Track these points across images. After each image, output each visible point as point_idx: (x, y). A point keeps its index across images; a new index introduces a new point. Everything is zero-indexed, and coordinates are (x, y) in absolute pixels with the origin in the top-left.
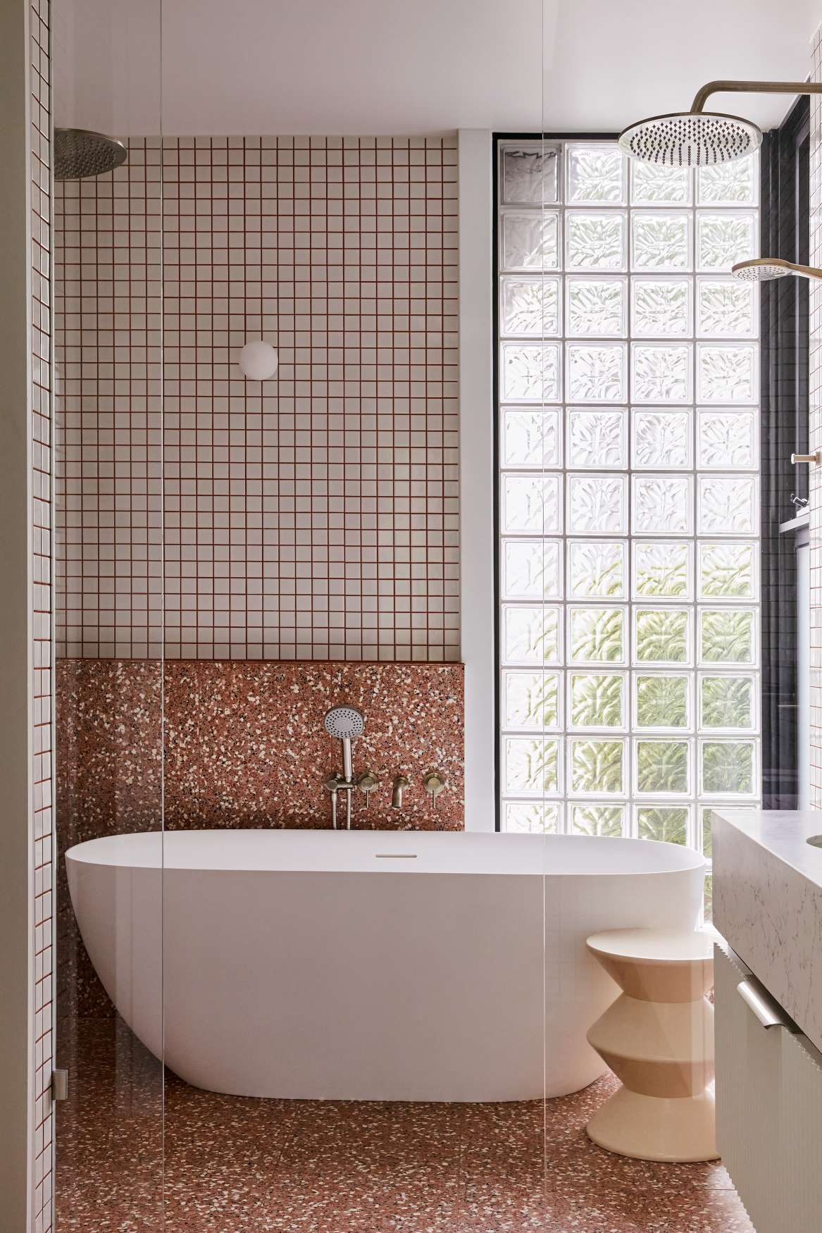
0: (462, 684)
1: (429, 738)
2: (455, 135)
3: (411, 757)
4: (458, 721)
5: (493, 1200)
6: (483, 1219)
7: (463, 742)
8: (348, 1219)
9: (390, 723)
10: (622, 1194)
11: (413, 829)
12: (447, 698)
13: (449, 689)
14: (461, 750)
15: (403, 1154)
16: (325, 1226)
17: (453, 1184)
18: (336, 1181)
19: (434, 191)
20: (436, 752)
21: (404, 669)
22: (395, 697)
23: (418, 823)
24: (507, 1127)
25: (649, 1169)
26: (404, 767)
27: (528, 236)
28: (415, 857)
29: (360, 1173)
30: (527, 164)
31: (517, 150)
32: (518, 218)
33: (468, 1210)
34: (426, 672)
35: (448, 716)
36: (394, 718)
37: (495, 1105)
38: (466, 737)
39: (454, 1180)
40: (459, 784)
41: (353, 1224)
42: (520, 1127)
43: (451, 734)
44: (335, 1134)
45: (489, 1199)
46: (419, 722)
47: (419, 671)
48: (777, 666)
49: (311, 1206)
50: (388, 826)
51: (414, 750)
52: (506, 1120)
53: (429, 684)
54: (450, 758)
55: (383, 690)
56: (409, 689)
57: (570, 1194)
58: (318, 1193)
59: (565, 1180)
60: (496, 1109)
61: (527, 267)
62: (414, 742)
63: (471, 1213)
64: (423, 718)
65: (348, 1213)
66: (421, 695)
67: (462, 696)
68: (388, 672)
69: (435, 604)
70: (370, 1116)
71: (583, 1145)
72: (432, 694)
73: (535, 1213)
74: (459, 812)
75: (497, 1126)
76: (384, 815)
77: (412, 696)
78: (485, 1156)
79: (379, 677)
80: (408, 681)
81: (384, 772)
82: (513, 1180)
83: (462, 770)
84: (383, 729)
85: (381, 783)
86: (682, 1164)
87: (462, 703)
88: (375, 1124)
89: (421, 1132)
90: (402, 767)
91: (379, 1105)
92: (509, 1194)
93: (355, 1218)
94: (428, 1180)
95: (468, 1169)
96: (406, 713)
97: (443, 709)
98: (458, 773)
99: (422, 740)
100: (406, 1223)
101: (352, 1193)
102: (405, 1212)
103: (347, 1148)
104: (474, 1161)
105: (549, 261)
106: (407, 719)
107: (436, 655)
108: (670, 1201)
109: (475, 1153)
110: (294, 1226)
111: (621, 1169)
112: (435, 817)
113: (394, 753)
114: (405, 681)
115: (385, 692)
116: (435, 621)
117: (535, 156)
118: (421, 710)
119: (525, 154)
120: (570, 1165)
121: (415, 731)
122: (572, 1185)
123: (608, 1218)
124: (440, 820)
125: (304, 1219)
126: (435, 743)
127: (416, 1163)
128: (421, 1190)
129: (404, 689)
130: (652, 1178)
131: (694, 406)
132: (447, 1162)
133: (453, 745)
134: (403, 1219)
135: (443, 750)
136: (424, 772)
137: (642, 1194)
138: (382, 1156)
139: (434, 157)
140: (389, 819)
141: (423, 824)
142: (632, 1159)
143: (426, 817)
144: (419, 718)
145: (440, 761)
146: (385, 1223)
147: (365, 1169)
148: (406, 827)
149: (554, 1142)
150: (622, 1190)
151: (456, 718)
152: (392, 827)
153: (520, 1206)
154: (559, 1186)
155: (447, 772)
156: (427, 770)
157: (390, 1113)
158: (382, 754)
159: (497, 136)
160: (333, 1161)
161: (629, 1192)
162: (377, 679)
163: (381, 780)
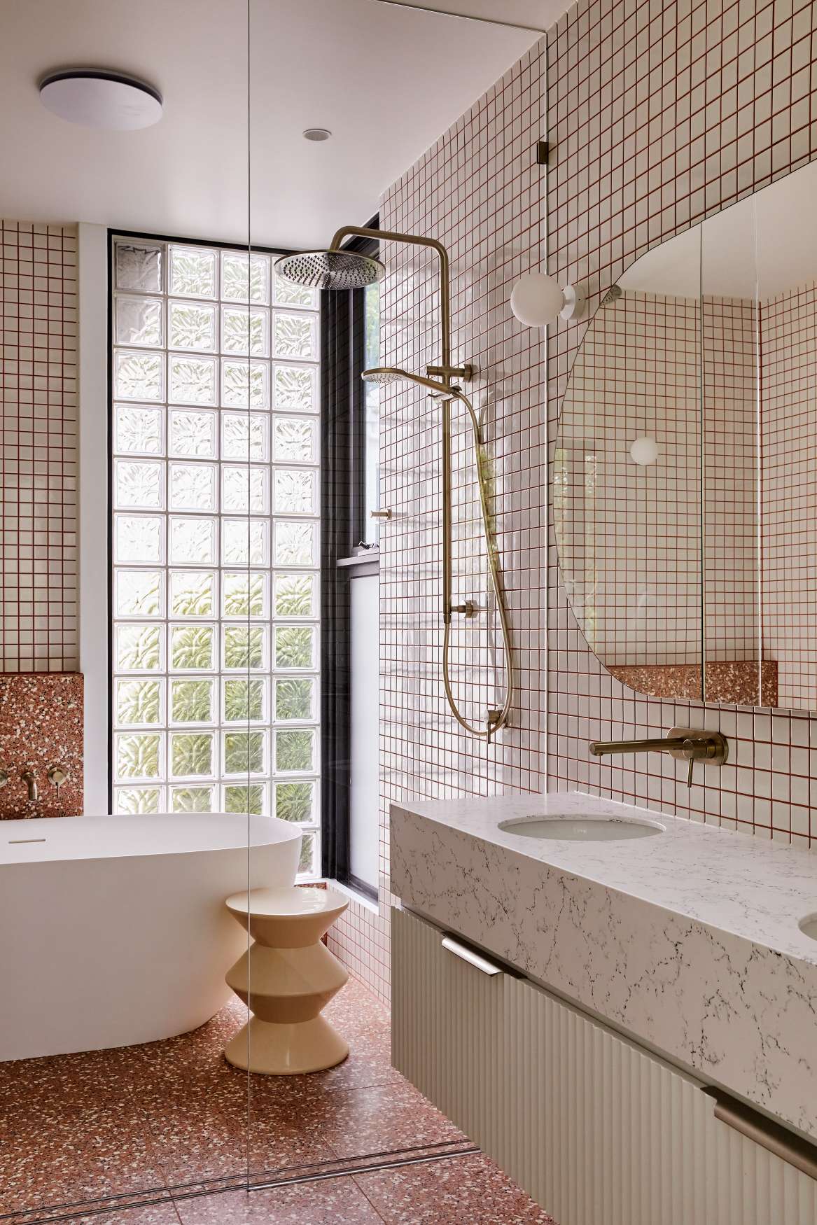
0: (81, 691)
1: (52, 738)
2: (76, 227)
3: (37, 755)
4: (79, 722)
5: (176, 1130)
6: (174, 1147)
7: (82, 740)
8: (59, 1168)
9: (18, 726)
10: (275, 1107)
11: (38, 817)
12: (69, 703)
13: (70, 695)
14: (81, 747)
15: (81, 1101)
16: (41, 1179)
17: (136, 1121)
18: (32, 1136)
19: (56, 271)
20: (59, 749)
21: (30, 679)
22: (22, 703)
23: (42, 811)
24: (160, 1064)
25: (287, 1082)
26: (31, 764)
27: (137, 318)
28: (44, 840)
29: (52, 1125)
30: (136, 257)
31: (129, 245)
32: (130, 301)
33: (159, 1142)
34: (50, 681)
35: (70, 719)
36: (21, 721)
37: (140, 1046)
38: (85, 736)
39: (135, 1118)
40: (79, 776)
41: (65, 1172)
42: (171, 1063)
43: (72, 734)
44: (12, 1093)
45: (172, 1130)
46: (44, 725)
47: (44, 681)
48: (334, 670)
49: (20, 1162)
50: (15, 815)
51: (40, 749)
52: (155, 1058)
53: (53, 692)
54: (71, 754)
55: (11, 698)
56: (35, 697)
57: (237, 1113)
58: (21, 1150)
59: (226, 1102)
60: (143, 1050)
61: (134, 341)
62: (40, 741)
63: (162, 1144)
64: (47, 721)
65: (56, 1163)
66: (45, 701)
67: (82, 701)
68: (16, 683)
69: (55, 623)
70: (37, 1072)
71: (226, 1070)
72: (56, 701)
73: (214, 1135)
74: (79, 799)
75: (152, 1065)
76: (12, 806)
77: (37, 702)
78: (151, 1092)
79: (8, 687)
80: (35, 690)
81: (12, 769)
82: (184, 1109)
83: (81, 764)
84: (12, 732)
85: (9, 778)
86: (311, 1074)
87: (81, 707)
88: (45, 1079)
89: (88, 1079)
90: (28, 764)
91: (41, 1061)
92: (187, 1122)
93: (65, 1166)
94: (114, 1122)
95: (143, 1106)
96: (32, 717)
97: (66, 713)
98: (78, 767)
99: (47, 740)
100: (111, 1163)
101: (51, 1144)
102: (105, 1153)
103: (29, 1105)
104: (145, 1098)
105: (153, 340)
106: (33, 722)
107: (56, 666)
108: (314, 1106)
109: (143, 1090)
110: (13, 1184)
111: (266, 1086)
112: (57, 805)
113: (21, 752)
114: (32, 690)
115: (14, 700)
116: (55, 637)
117: (144, 252)
118: (46, 714)
119: (134, 249)
120: (225, 1088)
121: (41, 732)
122: (233, 1105)
123: (274, 1129)
124: (62, 807)
125: (18, 1175)
126: (58, 742)
127: (96, 1108)
128: (110, 1131)
129: (31, 697)
130: (292, 1089)
131: (271, 464)
132: (122, 1103)
133: (74, 743)
134: (106, 1159)
135: (65, 747)
136: (48, 767)
137: (291, 1104)
138: (63, 1107)
139: (55, 243)
140: (17, 809)
141: (47, 812)
142: (271, 1076)
143: (50, 805)
144: (43, 721)
145: (62, 757)
146: (93, 1166)
147: (53, 1120)
148: (32, 815)
149: (203, 1071)
150: (274, 1103)
151: (76, 720)
152: (19, 816)
153: (199, 1131)
154: (222, 1107)
155: (68, 766)
156: (51, 765)
157: (53, 1067)
158: (11, 754)
159: (111, 232)
160: (21, 1118)
161: (281, 1105)
162: (6, 689)
163: (9, 776)
